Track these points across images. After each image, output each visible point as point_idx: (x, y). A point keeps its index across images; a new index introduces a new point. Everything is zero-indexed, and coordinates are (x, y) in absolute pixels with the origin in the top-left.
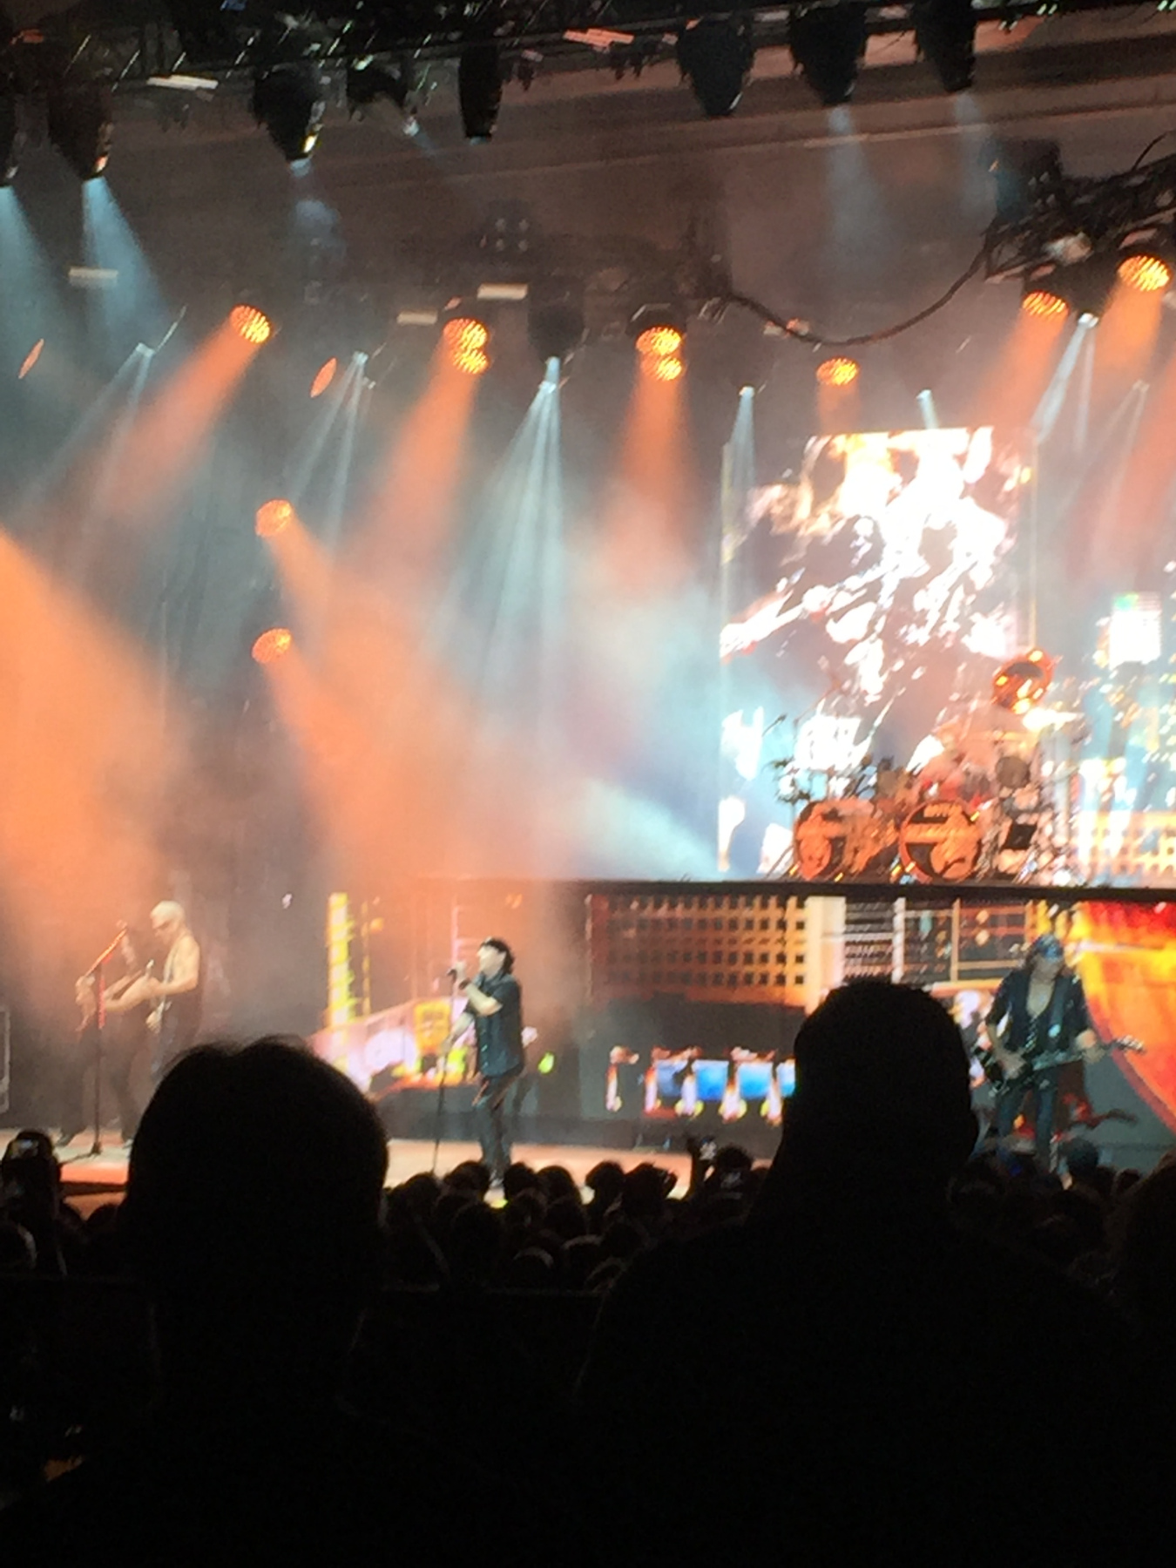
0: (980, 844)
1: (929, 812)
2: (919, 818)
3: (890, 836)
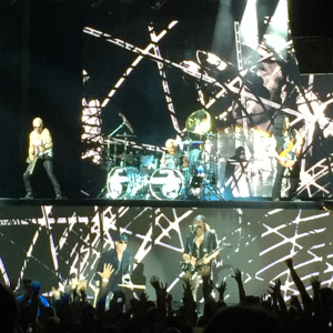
0: (181, 185)
1: (162, 172)
2: (157, 175)
3: (146, 182)
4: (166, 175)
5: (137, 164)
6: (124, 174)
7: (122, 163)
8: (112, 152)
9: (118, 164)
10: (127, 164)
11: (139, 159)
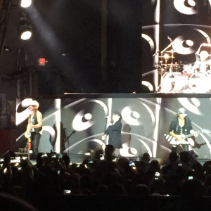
4: (199, 77)
5: (181, 70)
6: (173, 77)
7: (170, 70)
8: (164, 63)
9: (168, 70)
10: (174, 70)
11: (182, 67)
